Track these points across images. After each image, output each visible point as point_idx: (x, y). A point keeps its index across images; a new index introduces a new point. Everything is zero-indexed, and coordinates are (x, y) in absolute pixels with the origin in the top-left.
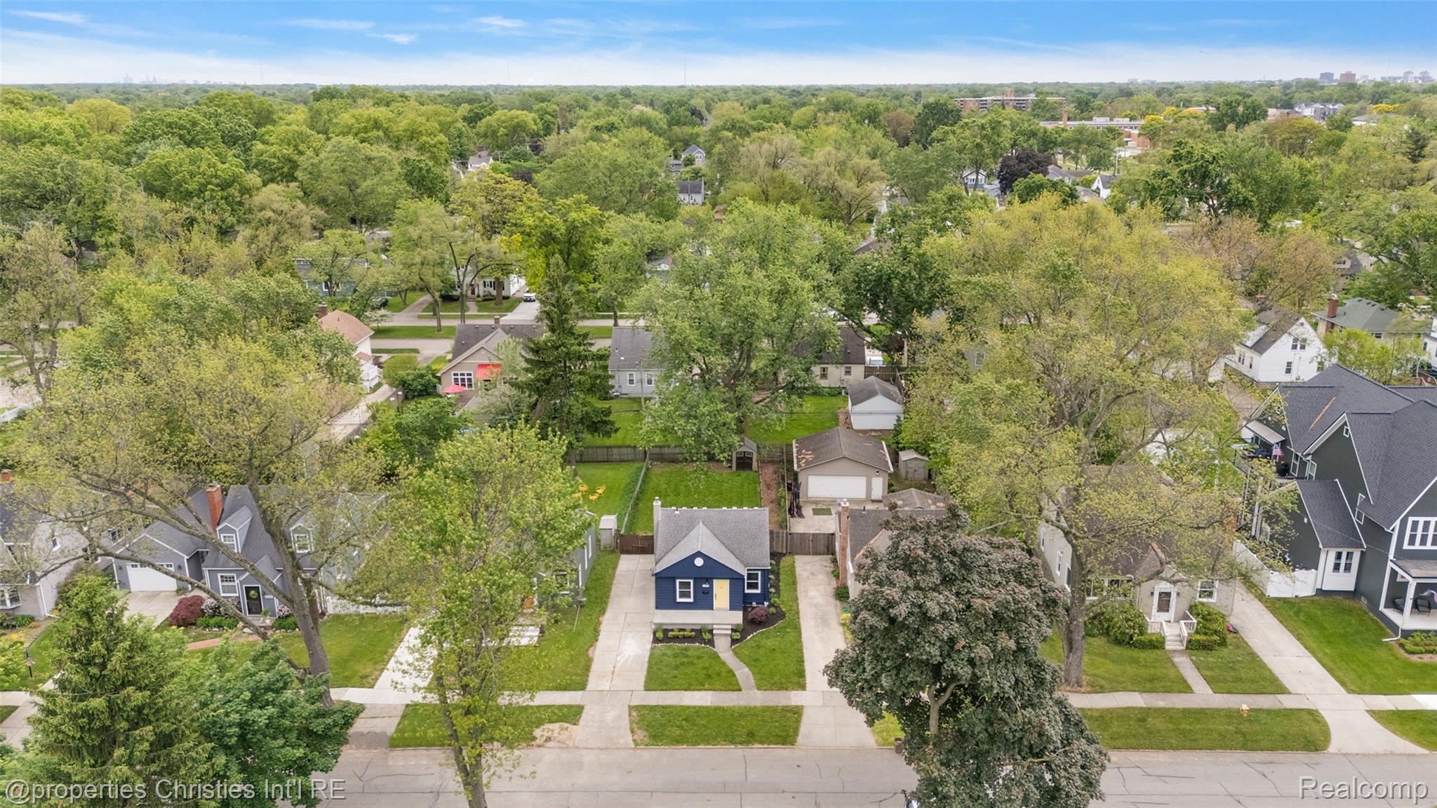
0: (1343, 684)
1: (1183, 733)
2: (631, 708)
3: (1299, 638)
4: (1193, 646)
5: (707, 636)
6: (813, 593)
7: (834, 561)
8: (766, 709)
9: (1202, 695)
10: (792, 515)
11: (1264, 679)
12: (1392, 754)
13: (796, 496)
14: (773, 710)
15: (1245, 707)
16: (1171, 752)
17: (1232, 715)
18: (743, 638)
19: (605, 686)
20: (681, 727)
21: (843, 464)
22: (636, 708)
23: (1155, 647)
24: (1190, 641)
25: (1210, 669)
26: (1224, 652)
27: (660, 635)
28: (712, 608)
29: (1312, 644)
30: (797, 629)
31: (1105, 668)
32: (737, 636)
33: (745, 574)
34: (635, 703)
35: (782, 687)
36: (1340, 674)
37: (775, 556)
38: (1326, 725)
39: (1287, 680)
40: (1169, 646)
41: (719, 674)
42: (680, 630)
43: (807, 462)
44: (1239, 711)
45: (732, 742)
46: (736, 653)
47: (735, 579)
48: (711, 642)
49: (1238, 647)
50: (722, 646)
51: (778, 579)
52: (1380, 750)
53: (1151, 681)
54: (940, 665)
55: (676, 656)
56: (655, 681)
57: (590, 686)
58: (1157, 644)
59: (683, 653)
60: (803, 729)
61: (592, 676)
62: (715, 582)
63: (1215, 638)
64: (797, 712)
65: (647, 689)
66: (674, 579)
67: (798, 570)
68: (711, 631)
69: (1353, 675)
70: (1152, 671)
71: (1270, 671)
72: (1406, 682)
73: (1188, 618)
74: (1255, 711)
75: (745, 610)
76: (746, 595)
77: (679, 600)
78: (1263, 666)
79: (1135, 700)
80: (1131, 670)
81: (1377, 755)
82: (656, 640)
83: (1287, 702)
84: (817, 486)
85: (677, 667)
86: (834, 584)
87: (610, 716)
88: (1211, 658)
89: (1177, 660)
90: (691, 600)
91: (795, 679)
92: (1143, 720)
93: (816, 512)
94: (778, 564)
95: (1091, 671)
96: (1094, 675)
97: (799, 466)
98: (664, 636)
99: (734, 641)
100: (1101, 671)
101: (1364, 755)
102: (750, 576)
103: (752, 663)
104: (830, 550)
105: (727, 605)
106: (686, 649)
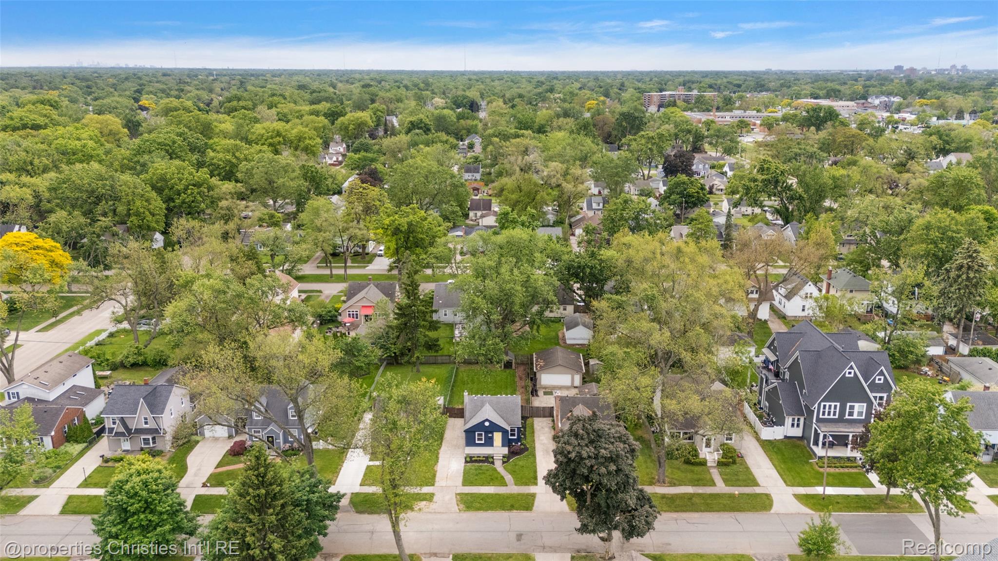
0: (785, 482)
1: (707, 504)
2: (456, 494)
3: (771, 460)
4: (720, 464)
5: (491, 460)
6: (542, 438)
7: (553, 421)
8: (519, 495)
9: (720, 487)
10: (533, 396)
11: (750, 479)
12: (799, 513)
13: (535, 385)
14: (523, 495)
15: (737, 493)
16: (700, 513)
17: (731, 496)
18: (508, 460)
19: (443, 484)
20: (479, 503)
21: (560, 368)
22: (459, 494)
23: (703, 465)
24: (718, 462)
25: (726, 475)
26: (734, 467)
27: (468, 459)
28: (493, 446)
29: (777, 463)
30: (534, 456)
31: (678, 475)
32: (505, 460)
33: (509, 429)
34: (458, 492)
35: (526, 484)
36: (785, 477)
37: (524, 418)
38: (772, 501)
39: (760, 480)
40: (709, 464)
41: (497, 478)
42: (478, 457)
43: (541, 367)
44: (734, 494)
45: (503, 510)
46: (504, 467)
47: (504, 432)
48: (493, 463)
49: (741, 464)
50: (498, 465)
51: (525, 431)
52: (793, 512)
53: (698, 481)
54: (588, 476)
55: (476, 470)
56: (467, 482)
57: (436, 485)
58: (703, 463)
59: (480, 468)
60: (536, 504)
61: (437, 479)
62: (495, 433)
63: (731, 460)
64: (533, 496)
65: (463, 485)
66: (475, 432)
67: (535, 426)
68: (492, 458)
69: (791, 478)
70: (699, 476)
71: (753, 476)
72: (815, 481)
73: (718, 451)
74: (741, 495)
75: (509, 447)
76: (510, 440)
77: (477, 442)
78: (751, 473)
79: (689, 490)
80: (689, 476)
81: (792, 514)
82: (466, 462)
83: (757, 490)
84: (546, 379)
85: (477, 475)
86: (553, 433)
87: (447, 498)
88: (727, 470)
89: (712, 471)
90: (483, 442)
91: (532, 480)
92: (691, 499)
93: (545, 393)
94: (525, 423)
95: (671, 476)
96: (673, 478)
97: (537, 369)
98: (470, 460)
99: (504, 462)
100: (675, 477)
101: (786, 514)
102: (512, 430)
103: (513, 473)
104: (551, 415)
105: (500, 445)
106: (481, 466)
